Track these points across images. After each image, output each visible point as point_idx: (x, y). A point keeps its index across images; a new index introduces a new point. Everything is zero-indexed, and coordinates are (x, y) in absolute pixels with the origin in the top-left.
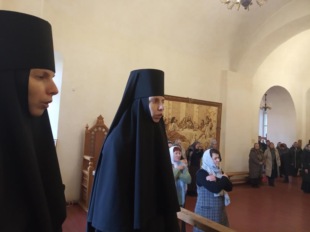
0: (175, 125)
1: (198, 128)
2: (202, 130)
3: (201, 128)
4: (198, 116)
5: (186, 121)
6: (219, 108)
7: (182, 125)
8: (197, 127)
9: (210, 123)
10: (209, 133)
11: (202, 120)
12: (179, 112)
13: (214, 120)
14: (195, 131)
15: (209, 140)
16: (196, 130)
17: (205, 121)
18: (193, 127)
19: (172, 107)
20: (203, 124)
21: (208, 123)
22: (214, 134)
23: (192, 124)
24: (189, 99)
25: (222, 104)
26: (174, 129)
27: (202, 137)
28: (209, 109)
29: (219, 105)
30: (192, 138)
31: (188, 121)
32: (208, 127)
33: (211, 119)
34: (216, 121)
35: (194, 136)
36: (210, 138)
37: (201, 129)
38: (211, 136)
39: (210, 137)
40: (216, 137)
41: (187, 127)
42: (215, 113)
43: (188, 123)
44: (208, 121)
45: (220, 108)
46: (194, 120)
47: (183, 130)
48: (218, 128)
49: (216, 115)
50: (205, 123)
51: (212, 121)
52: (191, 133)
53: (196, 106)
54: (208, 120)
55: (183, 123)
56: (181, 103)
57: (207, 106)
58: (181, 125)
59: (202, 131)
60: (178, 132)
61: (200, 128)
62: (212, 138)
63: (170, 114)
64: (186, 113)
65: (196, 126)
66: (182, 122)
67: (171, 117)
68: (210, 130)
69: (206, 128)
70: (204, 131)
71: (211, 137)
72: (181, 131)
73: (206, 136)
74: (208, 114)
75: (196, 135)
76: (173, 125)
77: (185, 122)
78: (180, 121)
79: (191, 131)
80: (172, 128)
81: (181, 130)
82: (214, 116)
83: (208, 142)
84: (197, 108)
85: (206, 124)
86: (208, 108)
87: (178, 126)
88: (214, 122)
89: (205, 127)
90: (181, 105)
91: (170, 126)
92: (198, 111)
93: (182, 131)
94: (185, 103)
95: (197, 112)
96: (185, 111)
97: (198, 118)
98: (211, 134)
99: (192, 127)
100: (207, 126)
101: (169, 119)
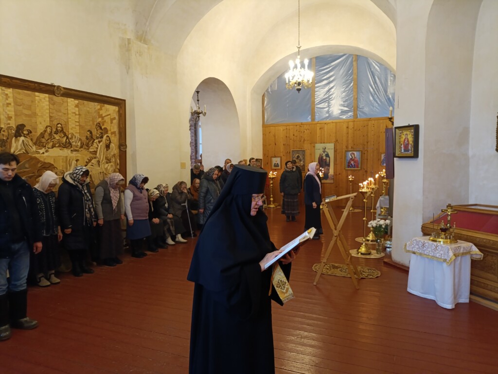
0: (28, 141)
1: (81, 147)
2: (91, 150)
3: (87, 145)
4: (79, 122)
5: (53, 132)
6: (121, 107)
7: (43, 140)
8: (79, 144)
9: (105, 137)
10: (104, 154)
11: (89, 131)
12: (34, 114)
13: (112, 131)
14: (74, 153)
15: (106, 169)
16: (76, 151)
17: (94, 132)
18: (70, 144)
19: (15, 102)
20: (91, 138)
21: (102, 137)
22: (114, 155)
23: (67, 138)
24: (55, 86)
25: (125, 101)
26: (26, 150)
27: (90, 164)
28: (101, 109)
29: (120, 103)
30: (70, 166)
31: (56, 133)
32: (101, 143)
33: (105, 129)
34: (117, 133)
35: (74, 162)
36: (107, 165)
37: (87, 148)
38: (108, 161)
39: (107, 163)
40: (118, 161)
41: (57, 145)
42: (114, 118)
43: (57, 137)
44: (102, 133)
45: (123, 108)
46: (70, 131)
47: (47, 151)
48: (122, 145)
49: (116, 122)
50: (95, 138)
51: (109, 132)
52: (67, 157)
53: (72, 102)
54: (101, 131)
55: (47, 136)
56: (37, 94)
57: (96, 104)
58: (41, 142)
59: (91, 152)
60: (37, 156)
61: (85, 146)
62: (112, 164)
63: (11, 117)
64: (51, 117)
65: (76, 143)
66: (42, 135)
67: (13, 124)
68: (107, 150)
69: (99, 146)
70: (95, 152)
71: (110, 162)
72: (43, 153)
73: (99, 162)
74: (100, 120)
75: (77, 160)
76: (21, 141)
77: (50, 134)
78: (39, 134)
79: (66, 152)
80: (19, 148)
81: (43, 150)
82: (112, 123)
83: (105, 172)
84: (75, 107)
85: (97, 138)
86: (99, 107)
87: (35, 144)
88: (114, 135)
89: (95, 145)
90: (37, 98)
91: (14, 144)
92: (77, 113)
93: (46, 154)
94: (47, 95)
95: (76, 115)
96: (48, 111)
97: (78, 128)
98: (109, 156)
99: (68, 145)
100: (99, 142)
101: (9, 128)
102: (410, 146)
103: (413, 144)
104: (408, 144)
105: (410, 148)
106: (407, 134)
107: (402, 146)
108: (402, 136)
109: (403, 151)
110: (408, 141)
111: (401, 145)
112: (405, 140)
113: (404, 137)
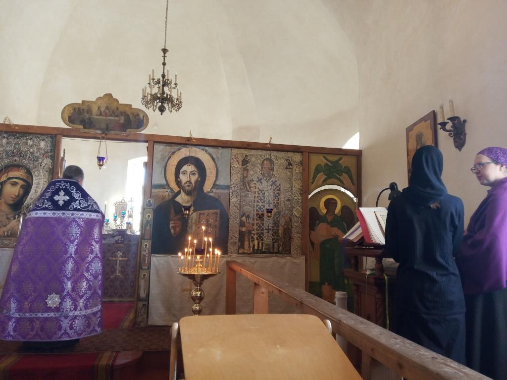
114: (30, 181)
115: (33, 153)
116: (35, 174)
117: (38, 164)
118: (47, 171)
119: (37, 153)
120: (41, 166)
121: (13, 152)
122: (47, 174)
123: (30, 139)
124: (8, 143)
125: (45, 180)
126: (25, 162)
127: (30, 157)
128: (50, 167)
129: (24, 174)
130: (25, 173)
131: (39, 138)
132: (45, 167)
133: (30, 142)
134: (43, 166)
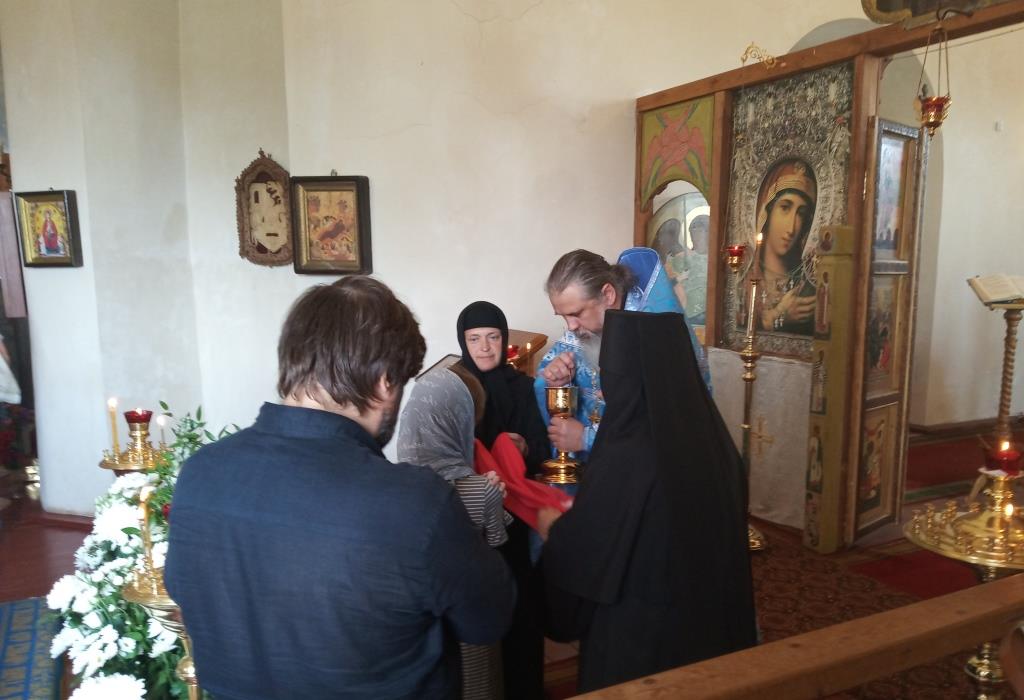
102: (59, 239)
103: (66, 236)
104: (54, 235)
105: (60, 244)
106: (48, 212)
107: (41, 239)
108: (38, 214)
109: (44, 251)
110: (53, 227)
111: (38, 237)
112: (45, 226)
113: (42, 219)
114: (811, 195)
115: (815, 121)
116: (820, 174)
117: (826, 147)
118: (841, 164)
119: (823, 118)
120: (830, 151)
121: (784, 128)
122: (841, 170)
123: (811, 85)
124: (776, 107)
125: (838, 187)
126: (804, 146)
127: (810, 134)
128: (848, 150)
129: (802, 179)
130: (804, 175)
131: (826, 76)
132: (838, 154)
133: (811, 93)
134: (834, 150)
